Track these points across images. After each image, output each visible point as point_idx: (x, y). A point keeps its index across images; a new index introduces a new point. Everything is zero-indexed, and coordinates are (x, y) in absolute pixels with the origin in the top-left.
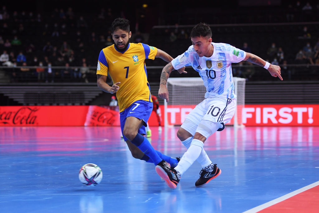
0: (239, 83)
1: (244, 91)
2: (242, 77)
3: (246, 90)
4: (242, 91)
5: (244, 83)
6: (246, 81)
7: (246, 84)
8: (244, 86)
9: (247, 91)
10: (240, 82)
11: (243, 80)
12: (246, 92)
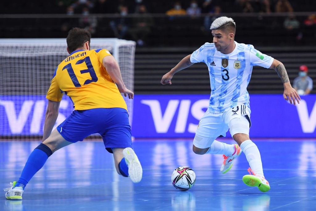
0: (123, 51)
1: (132, 67)
2: (127, 37)
3: (135, 64)
4: (128, 66)
5: (133, 50)
6: (137, 46)
7: (136, 53)
8: (132, 57)
9: (138, 67)
10: (125, 47)
11: (131, 43)
12: (135, 69)
